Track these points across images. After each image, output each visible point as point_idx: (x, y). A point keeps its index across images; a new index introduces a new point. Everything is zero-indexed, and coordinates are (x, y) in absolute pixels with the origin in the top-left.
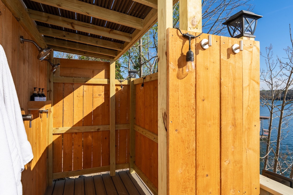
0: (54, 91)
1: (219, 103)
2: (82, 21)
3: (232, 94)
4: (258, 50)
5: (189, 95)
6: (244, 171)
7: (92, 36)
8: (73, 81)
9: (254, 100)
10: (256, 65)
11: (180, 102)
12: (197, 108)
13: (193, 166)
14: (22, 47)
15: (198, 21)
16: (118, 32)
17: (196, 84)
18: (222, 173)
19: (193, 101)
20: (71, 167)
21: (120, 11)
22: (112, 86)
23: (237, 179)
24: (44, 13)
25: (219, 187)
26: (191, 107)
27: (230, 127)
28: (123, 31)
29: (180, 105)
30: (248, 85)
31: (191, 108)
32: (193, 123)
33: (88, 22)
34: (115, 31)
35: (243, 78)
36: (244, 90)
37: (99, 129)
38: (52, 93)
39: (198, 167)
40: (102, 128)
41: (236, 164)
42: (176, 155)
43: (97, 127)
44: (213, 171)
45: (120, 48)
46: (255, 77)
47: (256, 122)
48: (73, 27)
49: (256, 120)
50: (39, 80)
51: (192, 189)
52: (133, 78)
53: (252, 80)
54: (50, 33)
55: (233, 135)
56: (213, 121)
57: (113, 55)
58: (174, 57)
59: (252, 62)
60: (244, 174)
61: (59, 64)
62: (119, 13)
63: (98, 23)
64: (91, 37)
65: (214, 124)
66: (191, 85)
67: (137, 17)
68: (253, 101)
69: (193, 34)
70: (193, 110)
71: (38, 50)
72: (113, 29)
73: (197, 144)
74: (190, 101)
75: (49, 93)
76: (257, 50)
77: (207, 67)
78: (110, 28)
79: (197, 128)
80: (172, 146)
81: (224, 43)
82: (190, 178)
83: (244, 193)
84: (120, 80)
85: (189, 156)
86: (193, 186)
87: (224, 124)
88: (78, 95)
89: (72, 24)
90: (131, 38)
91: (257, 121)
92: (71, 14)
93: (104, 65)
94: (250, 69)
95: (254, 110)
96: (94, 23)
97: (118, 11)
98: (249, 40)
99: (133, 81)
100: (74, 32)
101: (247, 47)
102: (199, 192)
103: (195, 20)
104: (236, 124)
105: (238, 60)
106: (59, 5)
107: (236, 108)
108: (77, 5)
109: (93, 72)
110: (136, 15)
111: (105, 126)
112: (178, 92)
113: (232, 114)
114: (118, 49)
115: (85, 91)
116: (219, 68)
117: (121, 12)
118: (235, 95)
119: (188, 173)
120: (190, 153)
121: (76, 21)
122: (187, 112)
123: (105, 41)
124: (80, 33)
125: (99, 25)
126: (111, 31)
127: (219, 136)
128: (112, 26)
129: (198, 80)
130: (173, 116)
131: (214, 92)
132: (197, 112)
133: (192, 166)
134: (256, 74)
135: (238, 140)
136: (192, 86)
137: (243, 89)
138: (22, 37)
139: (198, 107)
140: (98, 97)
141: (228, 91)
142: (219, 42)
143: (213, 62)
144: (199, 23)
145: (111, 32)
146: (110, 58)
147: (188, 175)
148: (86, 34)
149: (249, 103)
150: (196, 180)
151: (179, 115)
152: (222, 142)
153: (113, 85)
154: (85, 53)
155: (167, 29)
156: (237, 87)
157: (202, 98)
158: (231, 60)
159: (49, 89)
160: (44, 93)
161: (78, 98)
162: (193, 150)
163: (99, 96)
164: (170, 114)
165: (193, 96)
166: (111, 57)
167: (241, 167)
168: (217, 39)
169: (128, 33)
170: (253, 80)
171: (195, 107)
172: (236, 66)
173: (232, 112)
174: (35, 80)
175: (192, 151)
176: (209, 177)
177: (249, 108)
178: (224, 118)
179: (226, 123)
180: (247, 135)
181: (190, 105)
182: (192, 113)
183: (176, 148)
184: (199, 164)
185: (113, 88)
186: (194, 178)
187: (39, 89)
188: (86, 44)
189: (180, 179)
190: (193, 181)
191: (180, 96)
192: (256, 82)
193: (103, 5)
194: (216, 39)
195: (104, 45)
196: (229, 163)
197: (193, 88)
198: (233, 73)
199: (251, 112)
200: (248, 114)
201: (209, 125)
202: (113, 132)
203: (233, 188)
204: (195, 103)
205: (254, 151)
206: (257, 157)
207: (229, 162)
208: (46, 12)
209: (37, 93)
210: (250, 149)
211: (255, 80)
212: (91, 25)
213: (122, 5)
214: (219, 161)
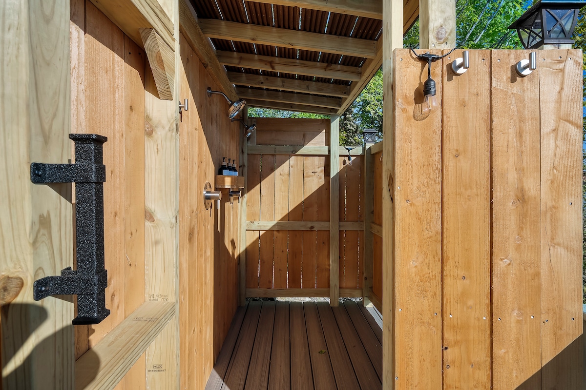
0: (248, 167)
1: (487, 161)
2: (285, 57)
3: (516, 146)
4: (579, 66)
5: (430, 147)
6: (543, 283)
7: (302, 78)
8: (275, 152)
9: (568, 157)
10: (574, 93)
11: (413, 158)
12: (444, 167)
13: (437, 259)
14: (209, 102)
15: (449, 31)
16: (339, 67)
17: (442, 131)
18: (495, 279)
19: (437, 157)
20: (270, 282)
21: (338, 33)
22: (333, 157)
23: (527, 293)
24: (235, 53)
25: (487, 301)
26: (434, 166)
27: (512, 202)
28: (348, 65)
29: (414, 162)
30: (554, 130)
31: (433, 168)
32: (436, 191)
33: (294, 57)
34: (334, 66)
35: (542, 117)
36: (543, 140)
37: (312, 227)
38: (246, 169)
39: (447, 262)
40: (317, 226)
41: (526, 268)
42: (407, 238)
43: (310, 224)
44: (475, 271)
45: (345, 93)
46: (571, 115)
47: (573, 197)
48: (273, 68)
49: (573, 193)
50: (229, 148)
51: (435, 294)
52: (370, 142)
53: (563, 120)
54: (244, 81)
55: (518, 217)
56: (475, 191)
57: (335, 106)
58: (404, 91)
59: (562, 89)
60: (543, 287)
61: (254, 125)
62: (337, 36)
63: (308, 57)
64: (300, 80)
65: (477, 195)
66: (434, 132)
67: (366, 38)
68: (566, 159)
69: (437, 53)
70: (437, 171)
71: (228, 104)
72: (331, 62)
73: (445, 224)
74: (431, 157)
75: (241, 169)
76: (575, 66)
77: (464, 102)
78: (327, 62)
79: (445, 200)
80: (401, 224)
81: (499, 61)
82: (431, 277)
83: (544, 322)
84: (348, 147)
85: (430, 242)
86: (438, 290)
87: (499, 197)
88: (282, 173)
89: (271, 64)
90: (360, 74)
91: (576, 195)
92: (270, 49)
93: (321, 124)
94: (559, 101)
95: (568, 175)
96: (301, 58)
97: (335, 34)
98: (558, 48)
99: (370, 149)
100: (274, 75)
101: (551, 63)
102: (449, 301)
103: (443, 31)
104: (526, 197)
105: (529, 87)
106: (253, 39)
107: (525, 171)
108: (276, 34)
109: (304, 135)
110: (364, 35)
111: (322, 223)
112: (411, 143)
113: (516, 181)
114: (342, 95)
115: (292, 166)
116: (489, 102)
117: (340, 35)
118: (523, 147)
119: (428, 268)
120: (430, 237)
121: (277, 59)
122: (427, 174)
123: (321, 83)
124: (283, 76)
125: (310, 60)
126: (327, 66)
127: (488, 217)
128: (330, 60)
129: (447, 125)
130: (402, 179)
131: (478, 142)
132: (444, 175)
133: (434, 258)
134: (572, 109)
135: (530, 226)
136: (436, 134)
137: (540, 137)
138: (209, 89)
139: (446, 167)
140: (312, 176)
141: (508, 141)
142: (488, 59)
143: (475, 93)
144: (450, 35)
145: (328, 68)
146: (331, 112)
147: (427, 271)
148: (292, 77)
149: (556, 162)
150: (442, 281)
151: (412, 178)
152: (494, 226)
153: (335, 157)
154: (291, 107)
155: (393, 51)
156: (526, 133)
157: (454, 153)
158: (515, 88)
159: (241, 164)
160: (235, 166)
161: (282, 176)
162: (437, 233)
163: (313, 174)
164: (396, 176)
165: (438, 149)
166: (332, 110)
167: (537, 275)
168: (484, 55)
169: (356, 66)
170: (565, 120)
171: (440, 167)
172: (526, 98)
173: (516, 177)
174: (224, 148)
175: (436, 235)
176: (467, 282)
177: (555, 171)
178: (498, 187)
179: (502, 194)
180: (551, 220)
181: (431, 164)
182: (435, 176)
183: (407, 228)
184: (449, 257)
185: (335, 160)
186: (439, 278)
187: (229, 159)
188: (293, 92)
189: (413, 275)
190: (437, 282)
191: (413, 150)
192: (572, 124)
193: (313, 29)
194: (481, 55)
195: (319, 90)
196: (509, 264)
197: (438, 137)
198: (518, 110)
199: (561, 179)
200: (552, 182)
201: (468, 196)
202: (335, 234)
203: (519, 309)
204: (441, 160)
205: (567, 249)
206: (575, 262)
207: (509, 262)
208: (238, 51)
209: (226, 165)
210: (559, 245)
211: (571, 119)
212: (298, 61)
213: (341, 24)
214: (488, 257)
